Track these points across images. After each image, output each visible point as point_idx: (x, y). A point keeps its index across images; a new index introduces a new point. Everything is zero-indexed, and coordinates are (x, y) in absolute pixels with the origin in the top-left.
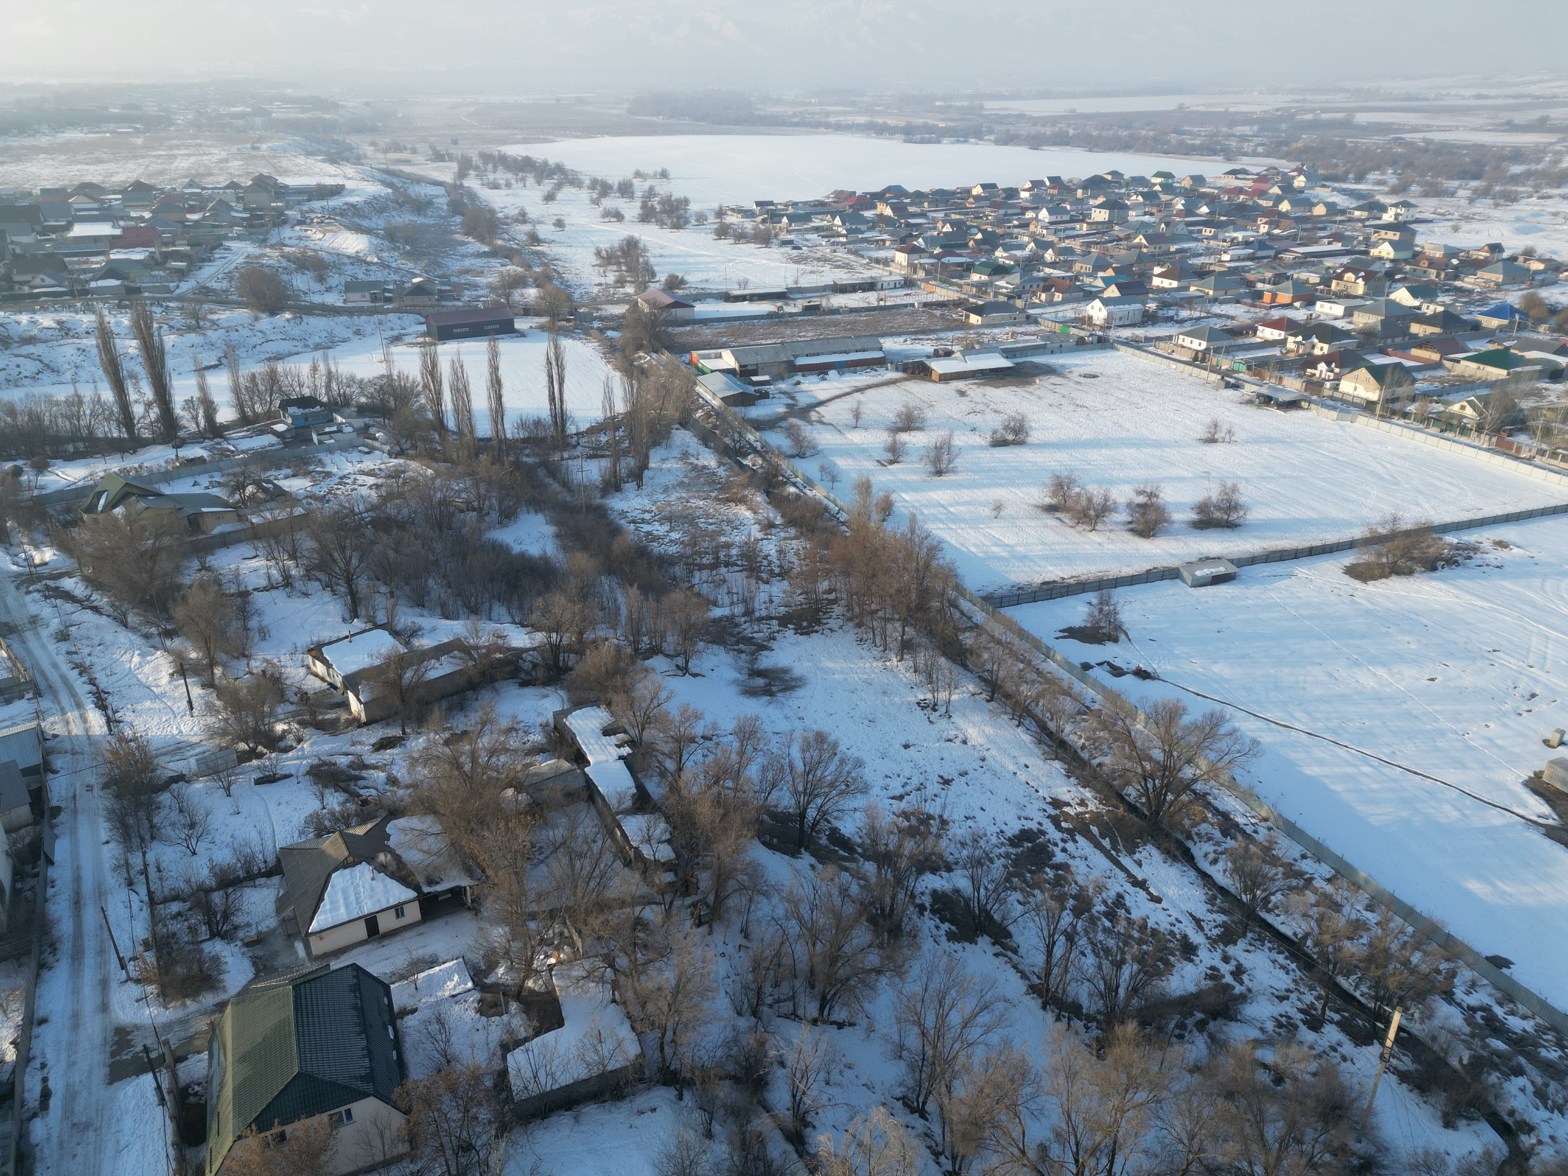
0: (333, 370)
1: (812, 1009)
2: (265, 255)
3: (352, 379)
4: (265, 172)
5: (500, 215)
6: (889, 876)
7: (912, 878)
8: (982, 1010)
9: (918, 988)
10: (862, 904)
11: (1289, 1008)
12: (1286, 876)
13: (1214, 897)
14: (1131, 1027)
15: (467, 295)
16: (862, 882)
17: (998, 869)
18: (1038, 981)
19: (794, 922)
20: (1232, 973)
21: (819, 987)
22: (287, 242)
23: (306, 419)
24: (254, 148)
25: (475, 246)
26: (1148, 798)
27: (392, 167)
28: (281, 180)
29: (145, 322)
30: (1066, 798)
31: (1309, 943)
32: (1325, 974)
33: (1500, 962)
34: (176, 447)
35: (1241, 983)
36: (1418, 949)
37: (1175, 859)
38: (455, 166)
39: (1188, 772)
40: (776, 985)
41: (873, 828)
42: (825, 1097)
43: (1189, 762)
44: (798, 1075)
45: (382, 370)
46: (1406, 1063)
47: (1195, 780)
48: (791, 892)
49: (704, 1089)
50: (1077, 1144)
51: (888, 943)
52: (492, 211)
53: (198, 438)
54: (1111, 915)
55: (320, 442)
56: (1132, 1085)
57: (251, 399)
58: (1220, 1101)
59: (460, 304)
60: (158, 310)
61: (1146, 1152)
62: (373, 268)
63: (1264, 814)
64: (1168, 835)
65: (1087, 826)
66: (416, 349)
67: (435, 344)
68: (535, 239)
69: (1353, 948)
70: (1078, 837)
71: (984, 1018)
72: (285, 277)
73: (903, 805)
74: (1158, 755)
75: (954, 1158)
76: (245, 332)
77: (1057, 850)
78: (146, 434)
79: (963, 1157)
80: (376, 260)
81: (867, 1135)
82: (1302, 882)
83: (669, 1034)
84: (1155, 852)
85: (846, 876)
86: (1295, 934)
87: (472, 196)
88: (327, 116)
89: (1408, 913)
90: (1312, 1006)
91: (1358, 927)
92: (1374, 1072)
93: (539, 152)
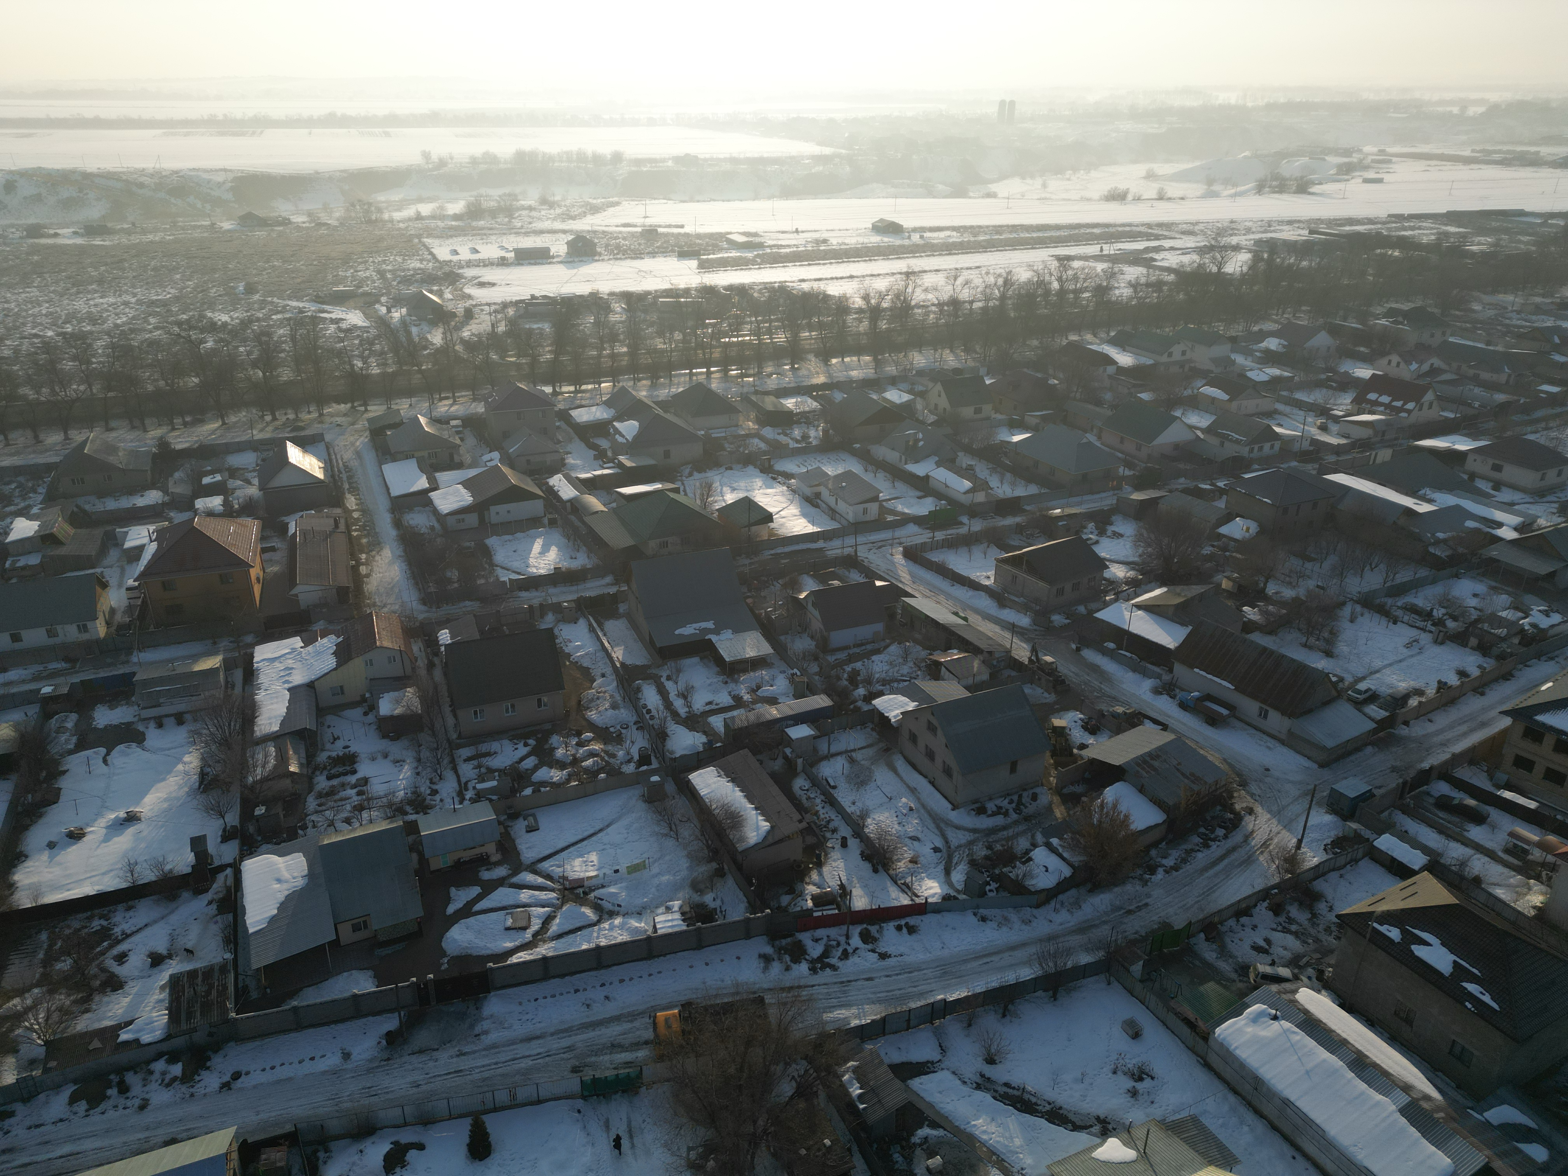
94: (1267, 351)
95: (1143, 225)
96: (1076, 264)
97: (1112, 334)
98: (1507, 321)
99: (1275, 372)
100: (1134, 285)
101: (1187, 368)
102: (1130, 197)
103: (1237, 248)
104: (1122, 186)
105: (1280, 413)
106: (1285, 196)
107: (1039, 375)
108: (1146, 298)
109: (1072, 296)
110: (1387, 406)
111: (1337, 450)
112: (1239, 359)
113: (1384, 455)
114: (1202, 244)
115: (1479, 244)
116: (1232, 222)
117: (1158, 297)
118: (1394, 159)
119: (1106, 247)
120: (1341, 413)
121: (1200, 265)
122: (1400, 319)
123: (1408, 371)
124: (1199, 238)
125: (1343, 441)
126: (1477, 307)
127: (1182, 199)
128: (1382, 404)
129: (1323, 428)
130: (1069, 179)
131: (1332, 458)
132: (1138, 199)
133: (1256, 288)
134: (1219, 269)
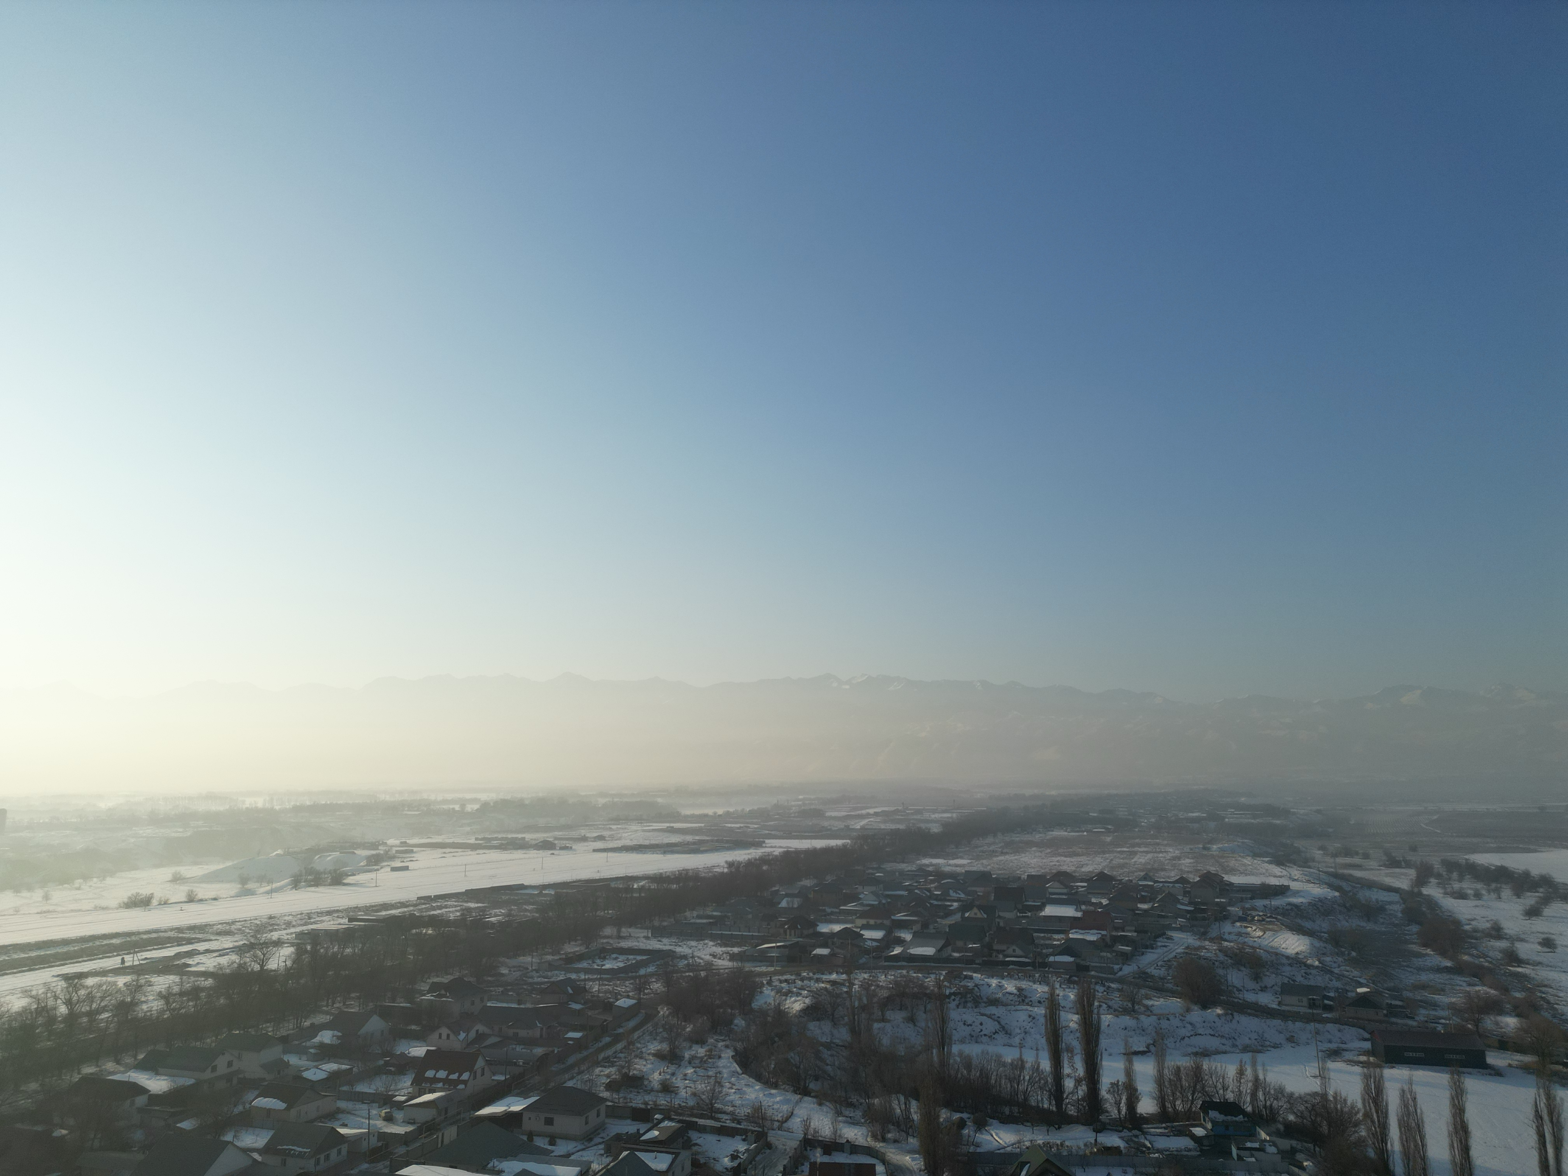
0: (1261, 1077)
2: (1204, 948)
3: (1280, 1092)
4: (1213, 869)
5: (1467, 927)
15: (1423, 1014)
22: (1226, 936)
23: (1227, 1128)
24: (1204, 848)
25: (1434, 959)
27: (1341, 871)
28: (1226, 878)
29: (1088, 999)
34: (1097, 1131)
38: (1412, 873)
45: (1315, 1086)
52: (1457, 923)
53: (1117, 1126)
55: (1240, 1158)
57: (1173, 1094)
59: (1415, 1024)
60: (1101, 989)
62: (1314, 972)
66: (1357, 1069)
67: (1380, 1067)
68: (1513, 958)
72: (1221, 972)
76: (1175, 1022)
78: (1072, 1111)
80: (1317, 963)
87: (1432, 904)
88: (1278, 822)
93: (1516, 861)
94: (322, 1046)
95: (172, 930)
96: (90, 981)
97: (141, 1057)
98: (530, 980)
99: (332, 1067)
100: (167, 996)
101: (235, 1081)
102: (155, 902)
103: (278, 943)
104: (145, 892)
105: (343, 1111)
106: (321, 889)
107: (39, 1128)
108: (180, 1009)
109: (85, 1019)
110: (446, 1081)
111: (405, 1140)
112: (293, 1060)
113: (450, 1133)
114: (242, 943)
115: (496, 915)
116: (271, 917)
117: (194, 1007)
118: (415, 849)
119: (128, 958)
120: (403, 1098)
121: (240, 965)
122: (443, 992)
123: (458, 1041)
124: (237, 937)
125: (410, 1128)
126: (504, 971)
127: (215, 899)
128: (439, 1080)
129: (389, 1119)
130: (79, 889)
131: (402, 1150)
132: (165, 903)
133: (302, 981)
134: (262, 966)
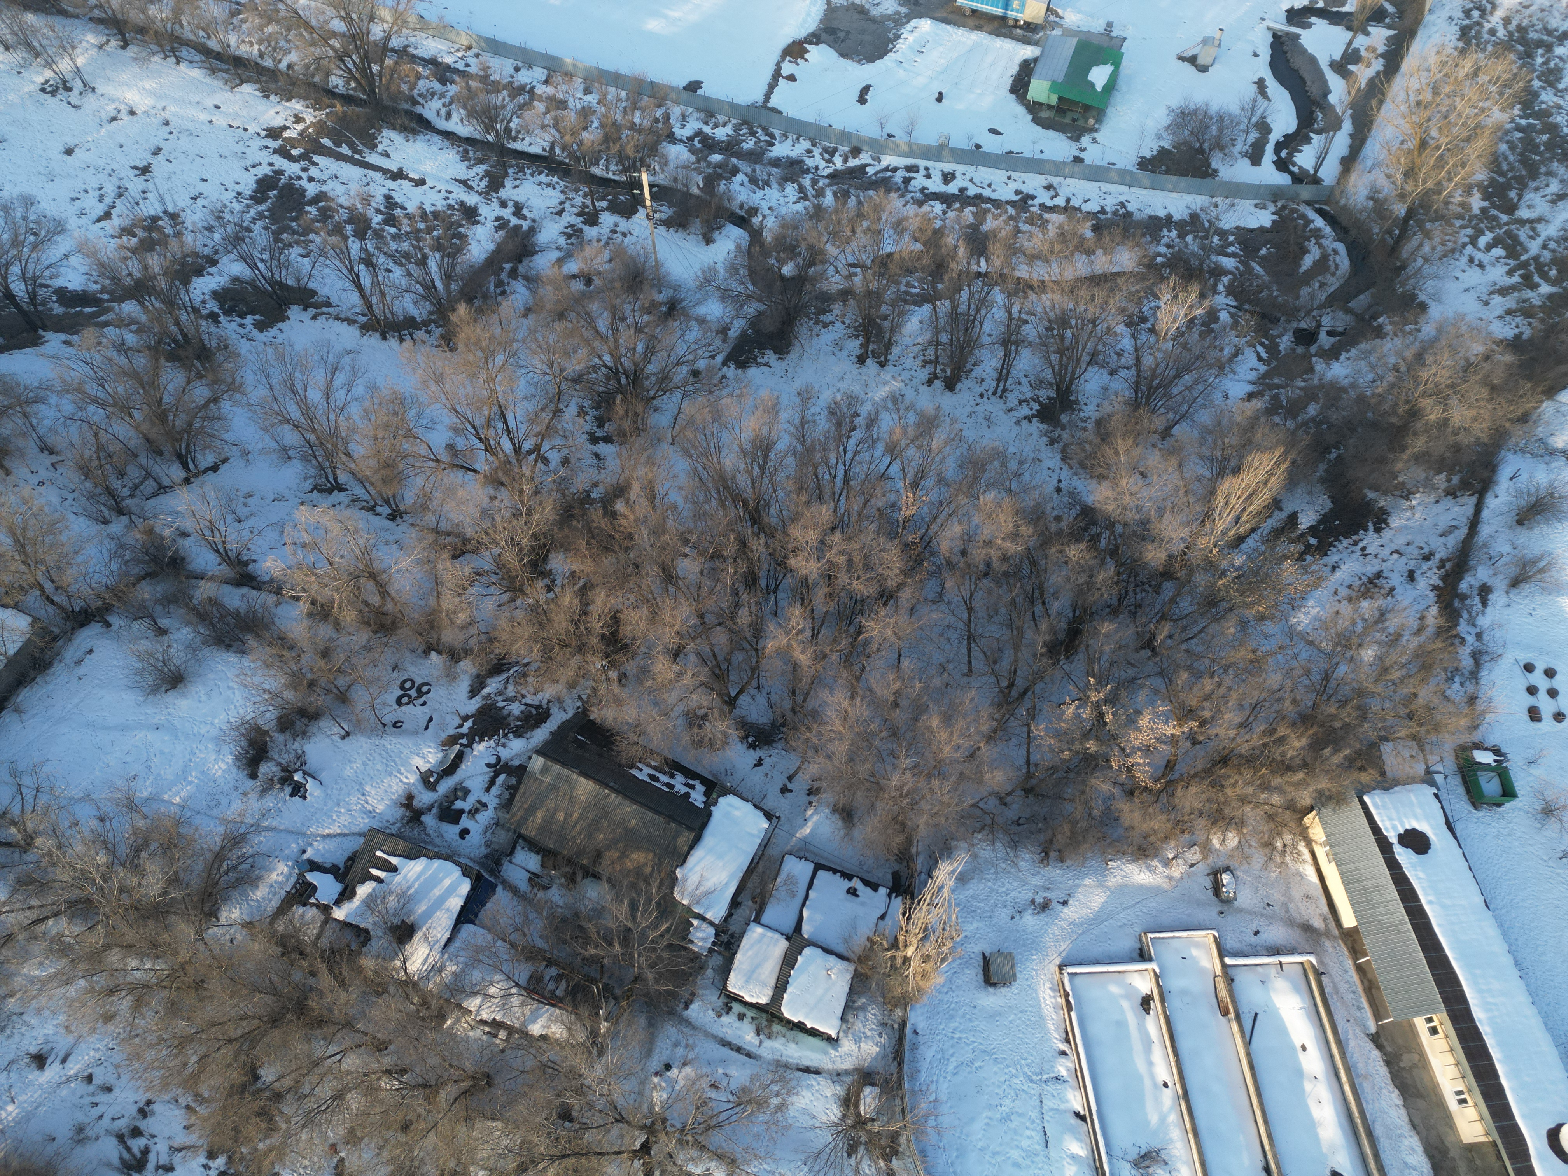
1: (176, 473)
6: (157, 304)
7: (183, 293)
8: (333, 374)
9: (263, 391)
10: (149, 348)
11: (569, 218)
12: (512, 96)
13: (466, 152)
14: (462, 309)
16: (134, 327)
17: (260, 234)
18: (365, 319)
19: (92, 408)
20: (514, 214)
21: (167, 449)
26: (356, 80)
30: (278, 122)
31: (558, 151)
32: (581, 171)
33: (694, 87)
35: (525, 218)
36: (635, 109)
37: (414, 132)
39: (377, 31)
40: (122, 474)
41: (102, 265)
42: (246, 534)
43: (372, 18)
44: (207, 533)
46: (666, 212)
47: (388, 38)
48: (64, 382)
49: (125, 603)
50: (474, 427)
51: (205, 368)
54: (390, 220)
56: (489, 355)
58: (557, 325)
61: (525, 398)
63: (465, 42)
64: (395, 111)
65: (316, 141)
69: (591, 136)
70: (316, 158)
71: (340, 379)
73: (116, 222)
74: (338, 25)
75: (387, 502)
77: (304, 183)
79: (394, 496)
81: (305, 534)
82: (527, 96)
83: (49, 587)
84: (393, 135)
85: (110, 331)
86: (544, 150)
89: (616, 79)
90: (584, 206)
91: (586, 112)
92: (648, 232)
